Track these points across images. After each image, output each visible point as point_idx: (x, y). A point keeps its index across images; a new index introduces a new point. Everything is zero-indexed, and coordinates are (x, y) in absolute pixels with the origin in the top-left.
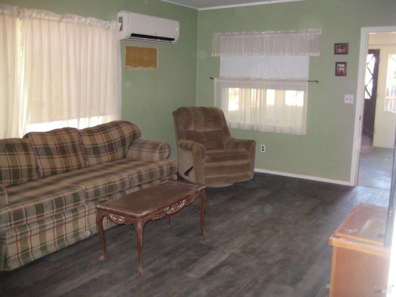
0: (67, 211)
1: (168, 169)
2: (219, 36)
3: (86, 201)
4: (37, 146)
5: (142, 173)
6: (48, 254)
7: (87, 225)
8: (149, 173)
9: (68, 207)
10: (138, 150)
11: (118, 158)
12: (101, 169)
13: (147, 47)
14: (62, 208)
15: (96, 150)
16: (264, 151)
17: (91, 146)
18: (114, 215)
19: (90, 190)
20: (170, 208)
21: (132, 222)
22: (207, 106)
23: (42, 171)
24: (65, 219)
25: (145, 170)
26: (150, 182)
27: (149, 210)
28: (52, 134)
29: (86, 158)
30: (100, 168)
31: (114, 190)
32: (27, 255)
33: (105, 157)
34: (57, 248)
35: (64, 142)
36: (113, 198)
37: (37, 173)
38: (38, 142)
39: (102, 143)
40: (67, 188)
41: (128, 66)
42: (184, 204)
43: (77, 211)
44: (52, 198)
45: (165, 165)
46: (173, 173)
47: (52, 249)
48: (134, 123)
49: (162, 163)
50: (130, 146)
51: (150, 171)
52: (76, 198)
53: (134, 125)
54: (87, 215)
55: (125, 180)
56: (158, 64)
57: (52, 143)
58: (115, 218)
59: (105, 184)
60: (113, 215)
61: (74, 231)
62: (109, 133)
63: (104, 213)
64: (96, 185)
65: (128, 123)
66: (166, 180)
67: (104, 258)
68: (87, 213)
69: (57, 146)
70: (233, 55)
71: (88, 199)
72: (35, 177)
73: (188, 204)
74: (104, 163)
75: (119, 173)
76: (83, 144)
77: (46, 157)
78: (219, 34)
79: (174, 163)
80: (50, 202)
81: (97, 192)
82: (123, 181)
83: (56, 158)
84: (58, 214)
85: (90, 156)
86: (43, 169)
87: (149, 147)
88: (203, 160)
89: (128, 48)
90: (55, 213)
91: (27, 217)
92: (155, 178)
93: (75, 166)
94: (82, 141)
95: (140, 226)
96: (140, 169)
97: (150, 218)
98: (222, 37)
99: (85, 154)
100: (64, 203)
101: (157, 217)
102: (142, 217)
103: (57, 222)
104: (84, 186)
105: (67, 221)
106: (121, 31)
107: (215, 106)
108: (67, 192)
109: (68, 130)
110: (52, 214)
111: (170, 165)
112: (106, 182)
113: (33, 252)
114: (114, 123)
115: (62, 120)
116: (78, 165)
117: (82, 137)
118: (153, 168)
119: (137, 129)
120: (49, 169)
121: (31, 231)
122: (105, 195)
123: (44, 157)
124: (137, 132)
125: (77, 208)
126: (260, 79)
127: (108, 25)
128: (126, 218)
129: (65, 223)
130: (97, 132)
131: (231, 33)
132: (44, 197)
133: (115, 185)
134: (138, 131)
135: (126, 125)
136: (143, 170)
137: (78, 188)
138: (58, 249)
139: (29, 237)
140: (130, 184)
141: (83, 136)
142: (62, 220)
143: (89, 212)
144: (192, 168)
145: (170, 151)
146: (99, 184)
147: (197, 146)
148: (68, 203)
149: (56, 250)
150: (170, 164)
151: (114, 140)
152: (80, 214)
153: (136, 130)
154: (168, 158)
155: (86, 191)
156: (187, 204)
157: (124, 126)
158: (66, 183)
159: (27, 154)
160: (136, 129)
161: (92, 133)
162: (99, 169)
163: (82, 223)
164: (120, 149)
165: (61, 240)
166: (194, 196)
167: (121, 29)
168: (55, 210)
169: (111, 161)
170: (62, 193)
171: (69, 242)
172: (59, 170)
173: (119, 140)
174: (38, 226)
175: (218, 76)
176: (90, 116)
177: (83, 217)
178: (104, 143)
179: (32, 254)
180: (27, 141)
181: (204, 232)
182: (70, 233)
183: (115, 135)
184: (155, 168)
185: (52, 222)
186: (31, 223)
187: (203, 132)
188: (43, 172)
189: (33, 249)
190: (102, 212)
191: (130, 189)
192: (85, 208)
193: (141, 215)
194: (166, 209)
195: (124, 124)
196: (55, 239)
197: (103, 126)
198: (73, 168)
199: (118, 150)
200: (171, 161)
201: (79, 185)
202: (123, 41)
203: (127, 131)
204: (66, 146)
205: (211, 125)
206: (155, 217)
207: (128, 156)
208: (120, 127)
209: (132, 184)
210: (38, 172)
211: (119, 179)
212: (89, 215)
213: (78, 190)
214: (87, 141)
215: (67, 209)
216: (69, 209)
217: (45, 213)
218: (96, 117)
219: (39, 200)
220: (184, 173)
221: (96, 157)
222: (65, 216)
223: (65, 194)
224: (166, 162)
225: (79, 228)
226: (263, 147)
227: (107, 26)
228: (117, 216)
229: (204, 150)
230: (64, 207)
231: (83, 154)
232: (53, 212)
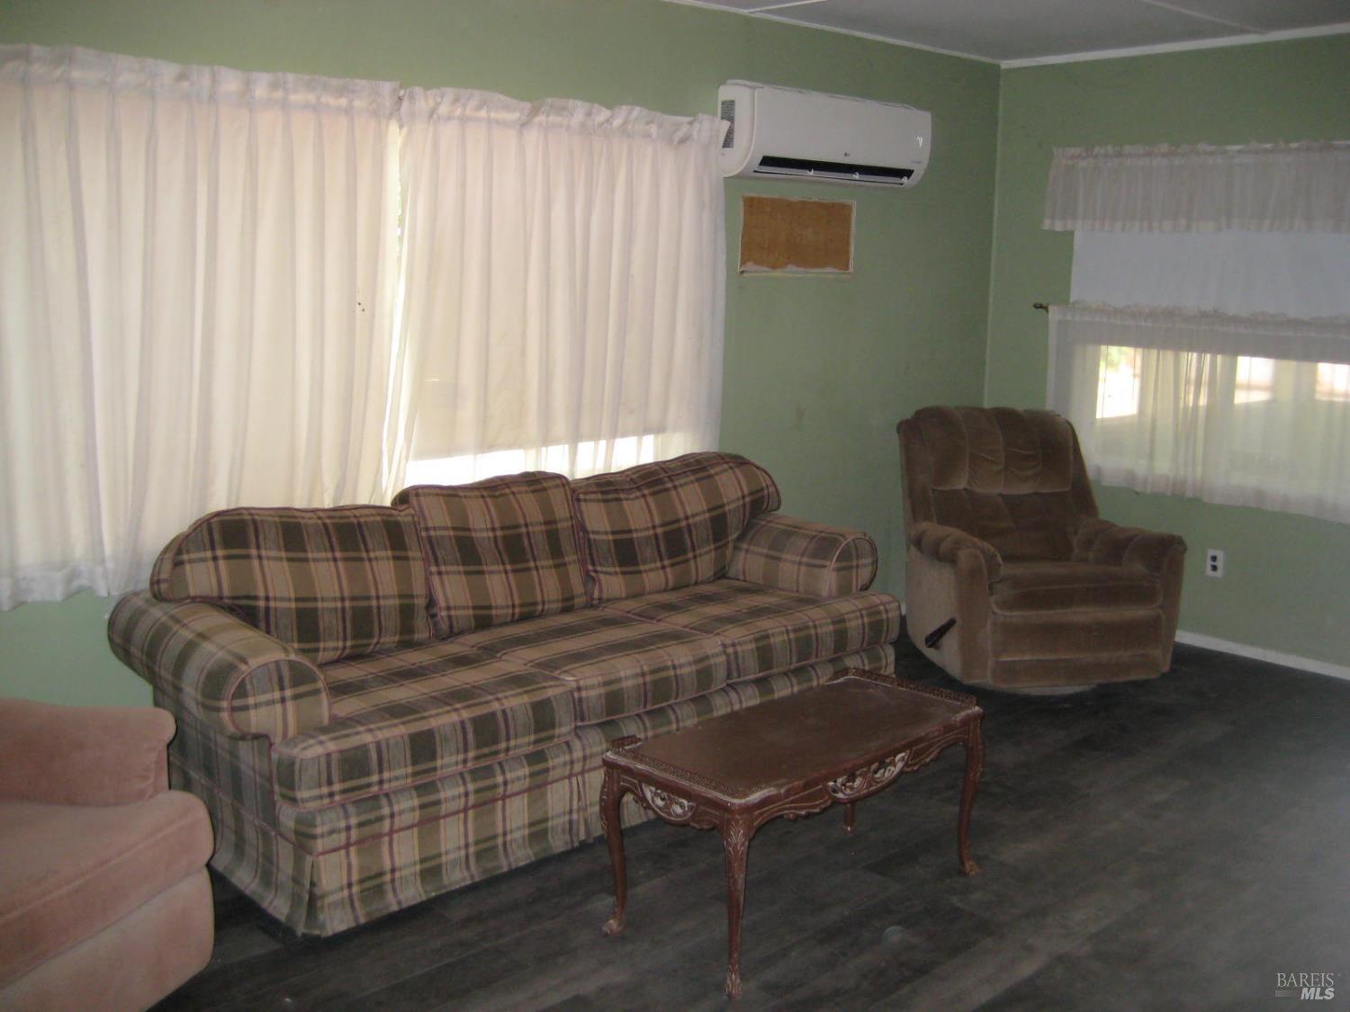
0: (513, 758)
1: (864, 629)
2: (1072, 157)
3: (576, 728)
4: (432, 533)
5: (772, 640)
6: (443, 891)
7: (575, 806)
8: (797, 639)
9: (516, 747)
10: (767, 556)
11: (700, 579)
12: (640, 615)
13: (817, 200)
14: (494, 748)
15: (626, 553)
16: (1219, 574)
17: (610, 537)
18: (657, 789)
19: (593, 693)
20: (852, 778)
21: (715, 820)
22: (1020, 404)
23: (444, 613)
24: (505, 783)
25: (783, 629)
26: (798, 672)
27: (774, 786)
28: (485, 493)
29: (593, 574)
30: (634, 612)
31: (674, 694)
32: (379, 890)
33: (654, 576)
34: (472, 877)
35: (522, 521)
36: (670, 723)
37: (430, 620)
38: (438, 517)
39: (647, 529)
40: (517, 681)
41: (750, 266)
42: (900, 765)
43: (546, 760)
44: (466, 714)
45: (853, 615)
46: (883, 640)
47: (456, 877)
48: (758, 463)
49: (845, 606)
50: (741, 538)
51: (801, 634)
52: (543, 717)
53: (758, 468)
54: (576, 775)
55: (712, 661)
56: (852, 256)
57: (481, 521)
58: (660, 803)
59: (643, 675)
60: (653, 789)
61: (531, 825)
62: (673, 493)
63: (624, 781)
64: (612, 677)
65: (739, 462)
66: (846, 674)
67: (619, 925)
68: (578, 768)
69: (499, 533)
70: (1118, 225)
71: (582, 720)
72: (421, 635)
73: (915, 768)
74: (649, 594)
75: (695, 635)
76: (583, 528)
77: (461, 568)
78: (1073, 151)
79: (888, 607)
80: (458, 727)
81: (614, 702)
82: (705, 663)
83: (491, 572)
84: (482, 768)
85: (604, 569)
86: (448, 608)
87: (806, 548)
88: (992, 599)
89: (752, 205)
90: (470, 765)
91: (381, 771)
92: (817, 657)
93: (553, 602)
94: (582, 519)
95: (738, 838)
96: (766, 624)
97: (773, 813)
98: (1082, 164)
99: (589, 562)
100: (503, 733)
101: (802, 808)
102: (749, 809)
103: (478, 791)
104: (571, 679)
105: (511, 789)
106: (729, 147)
107: (1050, 405)
108: (514, 696)
109: (536, 482)
110: (460, 767)
111: (869, 615)
112: (646, 668)
113: (397, 884)
114: (691, 461)
115: (520, 446)
116: (565, 600)
117: (583, 504)
118: (811, 624)
119: (769, 482)
120: (468, 607)
121: (392, 816)
122: (641, 711)
123: (455, 568)
124: (766, 492)
125: (546, 751)
126: (1217, 317)
127: (685, 129)
128: (694, 805)
129: (504, 798)
130: (631, 489)
131: (1117, 148)
132: (441, 710)
133: (676, 676)
134: (772, 489)
135: (731, 468)
136: (777, 629)
137: (551, 683)
138: (477, 879)
139: (385, 835)
140: (729, 676)
141: (585, 500)
142: (495, 786)
143: (584, 766)
144: (951, 623)
145: (875, 563)
146: (622, 674)
147: (973, 549)
148: (516, 735)
149: (468, 882)
150: (873, 611)
151: (687, 518)
152: (554, 768)
153: (764, 485)
154: (865, 588)
155: (576, 695)
156: (911, 765)
157: (726, 470)
158: (515, 662)
159: (401, 559)
160: (764, 481)
161: (616, 491)
162: (630, 615)
163: (558, 798)
164: (707, 548)
165: (486, 850)
166: (939, 741)
167: (728, 142)
168: (471, 754)
169: (675, 589)
170: (498, 699)
171: (512, 859)
172: (500, 612)
173: (705, 520)
174: (416, 802)
175: (1063, 299)
176: (614, 433)
177: (562, 779)
178: (654, 527)
179: (394, 890)
180: (403, 516)
181: (967, 866)
182: (519, 828)
183: (691, 501)
184: (817, 623)
185: (461, 790)
186: (394, 792)
187: (1000, 495)
188: (450, 617)
189: (397, 875)
190: (619, 776)
191: (727, 694)
192: (571, 751)
193: (743, 801)
194: (835, 782)
195: (726, 466)
196: (467, 846)
197: (653, 469)
198: (546, 607)
199: (698, 552)
200: (876, 600)
201: (558, 672)
202: (732, 183)
203: (732, 488)
204: (528, 533)
205: (1030, 473)
206: (795, 808)
207: (732, 572)
208: (710, 476)
209: (735, 674)
210: (434, 616)
211: (691, 659)
212: (582, 773)
213: (550, 693)
214: (597, 519)
215: (511, 753)
216: (517, 751)
217: (439, 763)
218: (633, 440)
219: (424, 718)
220: (923, 639)
221: (623, 573)
222: (503, 772)
223: (507, 704)
224: (860, 604)
225: (550, 815)
226: (1214, 559)
227: (680, 134)
228: (665, 794)
229: (999, 565)
230: (503, 745)
231: (582, 563)
232: (465, 761)
